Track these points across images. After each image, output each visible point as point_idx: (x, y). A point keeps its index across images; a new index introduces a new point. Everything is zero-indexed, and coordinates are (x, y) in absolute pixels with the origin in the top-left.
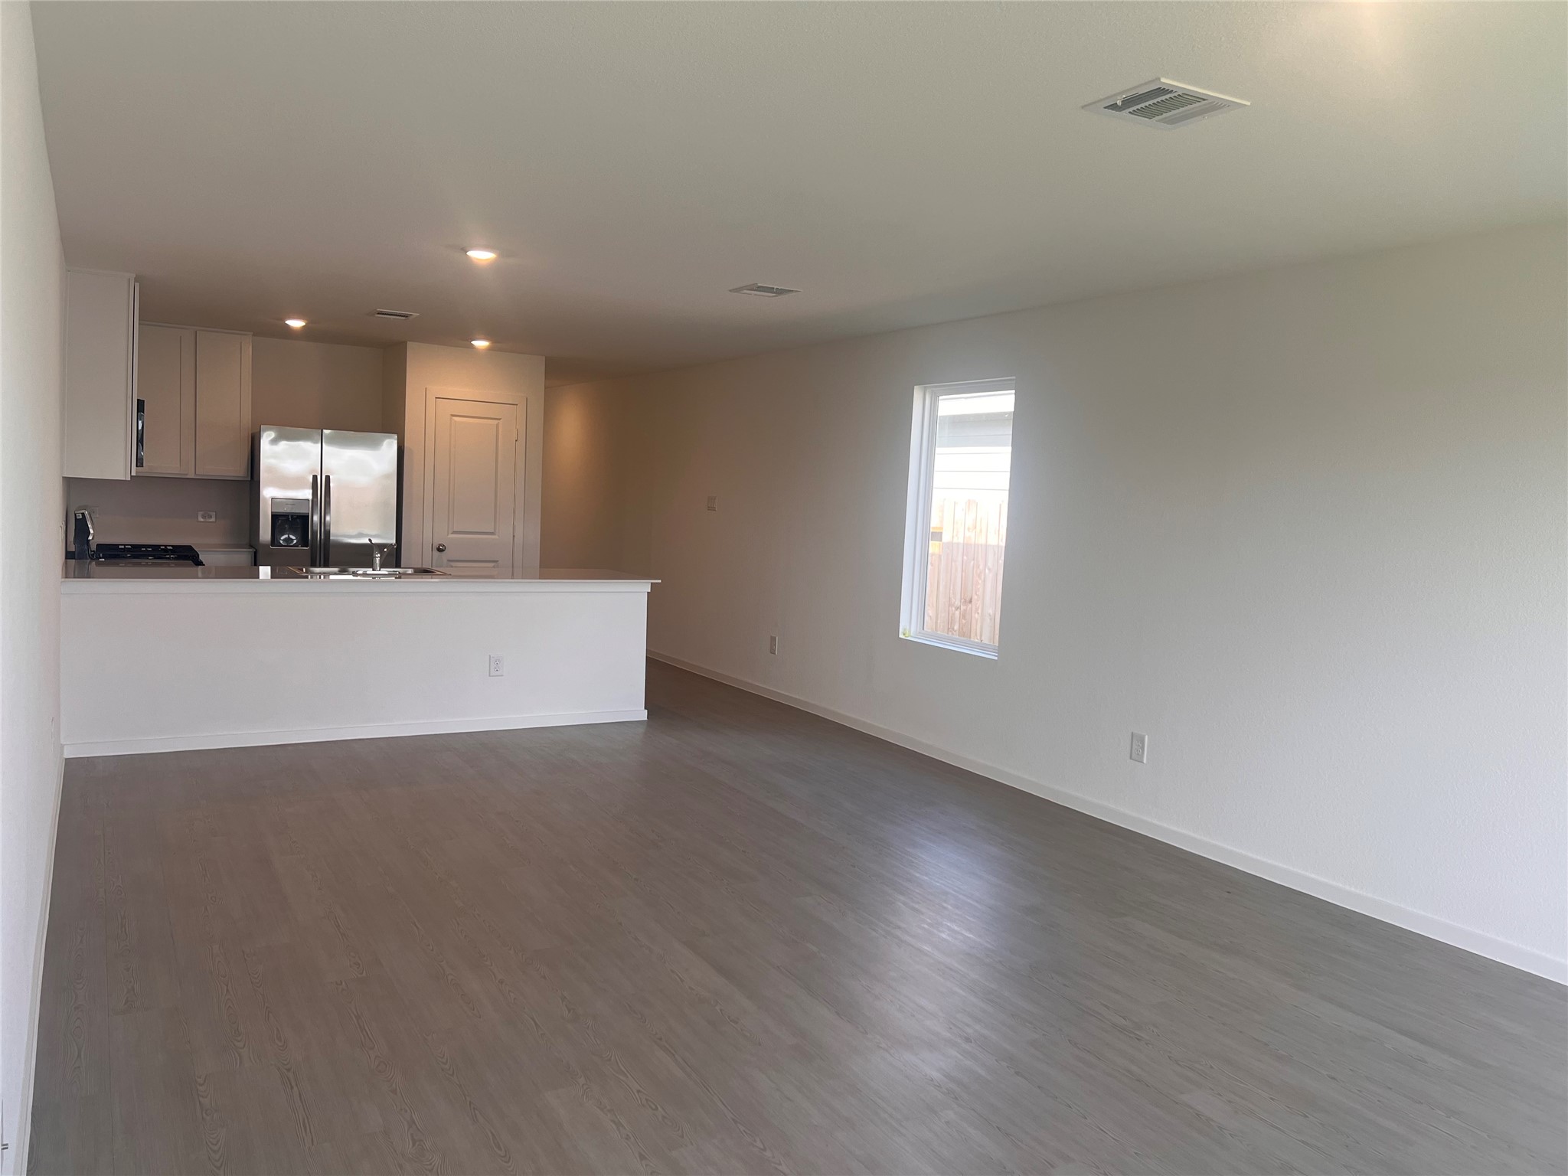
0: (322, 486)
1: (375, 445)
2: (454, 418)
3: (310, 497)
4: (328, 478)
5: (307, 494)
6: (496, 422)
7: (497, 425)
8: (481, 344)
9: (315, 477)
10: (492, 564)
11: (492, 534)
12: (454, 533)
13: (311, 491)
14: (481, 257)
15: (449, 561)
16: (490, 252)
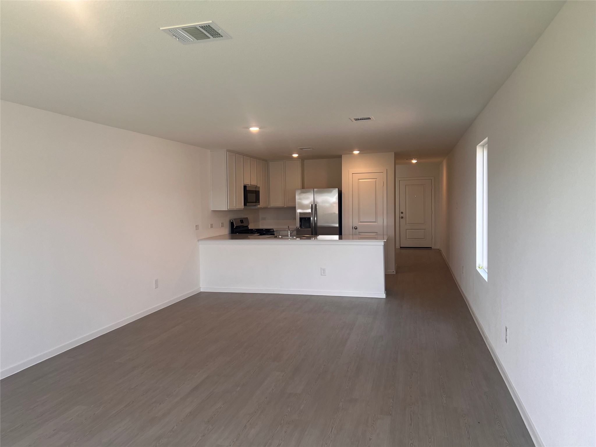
0: (314, 207)
1: (331, 192)
2: (360, 180)
3: (310, 212)
4: (316, 205)
5: (309, 211)
6: (375, 180)
7: (376, 181)
8: (356, 152)
9: (312, 205)
10: (375, 234)
11: (375, 222)
12: (360, 222)
13: (311, 210)
14: (254, 129)
15: (359, 232)
16: (256, 127)
